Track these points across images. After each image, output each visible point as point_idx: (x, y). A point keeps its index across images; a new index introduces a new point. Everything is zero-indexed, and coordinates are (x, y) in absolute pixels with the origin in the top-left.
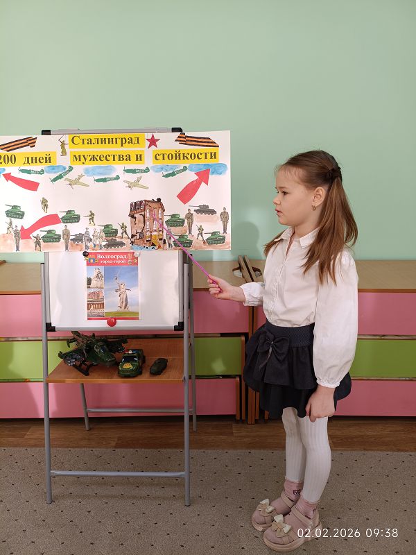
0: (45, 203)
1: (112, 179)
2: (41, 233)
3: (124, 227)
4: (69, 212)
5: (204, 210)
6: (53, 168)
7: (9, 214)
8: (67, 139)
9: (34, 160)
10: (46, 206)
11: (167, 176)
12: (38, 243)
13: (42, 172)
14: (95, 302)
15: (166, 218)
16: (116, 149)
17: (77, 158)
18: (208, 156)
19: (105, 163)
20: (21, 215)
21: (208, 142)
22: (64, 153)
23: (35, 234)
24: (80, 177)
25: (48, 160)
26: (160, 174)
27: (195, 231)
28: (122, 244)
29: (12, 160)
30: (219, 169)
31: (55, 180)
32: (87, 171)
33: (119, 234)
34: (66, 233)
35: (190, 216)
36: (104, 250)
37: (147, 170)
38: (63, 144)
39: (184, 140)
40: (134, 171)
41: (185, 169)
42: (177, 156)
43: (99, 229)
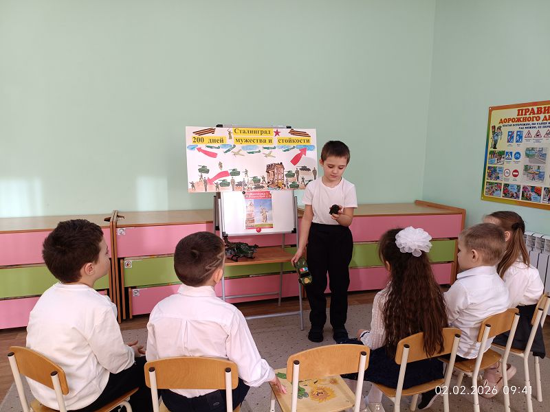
0: (221, 165)
1: (257, 152)
2: (219, 181)
3: (263, 178)
4: (234, 170)
5: (304, 169)
6: (225, 146)
7: (200, 170)
8: (232, 130)
9: (214, 141)
10: (221, 166)
11: (285, 151)
12: (217, 187)
13: (219, 148)
14: (250, 220)
15: (285, 173)
16: (258, 136)
17: (238, 140)
18: (306, 141)
19: (252, 144)
20: (207, 171)
21: (305, 134)
22: (230, 138)
23: (216, 182)
24: (240, 151)
25: (222, 141)
26: (281, 150)
27: (300, 180)
28: (263, 187)
29: (202, 140)
30: (311, 148)
31: (226, 152)
32: (243, 148)
33: (261, 182)
34: (233, 181)
35: (297, 172)
36: (254, 190)
37: (274, 148)
38: (230, 133)
39: (293, 133)
40: (268, 148)
41: (294, 147)
42: (290, 141)
43: (250, 179)
